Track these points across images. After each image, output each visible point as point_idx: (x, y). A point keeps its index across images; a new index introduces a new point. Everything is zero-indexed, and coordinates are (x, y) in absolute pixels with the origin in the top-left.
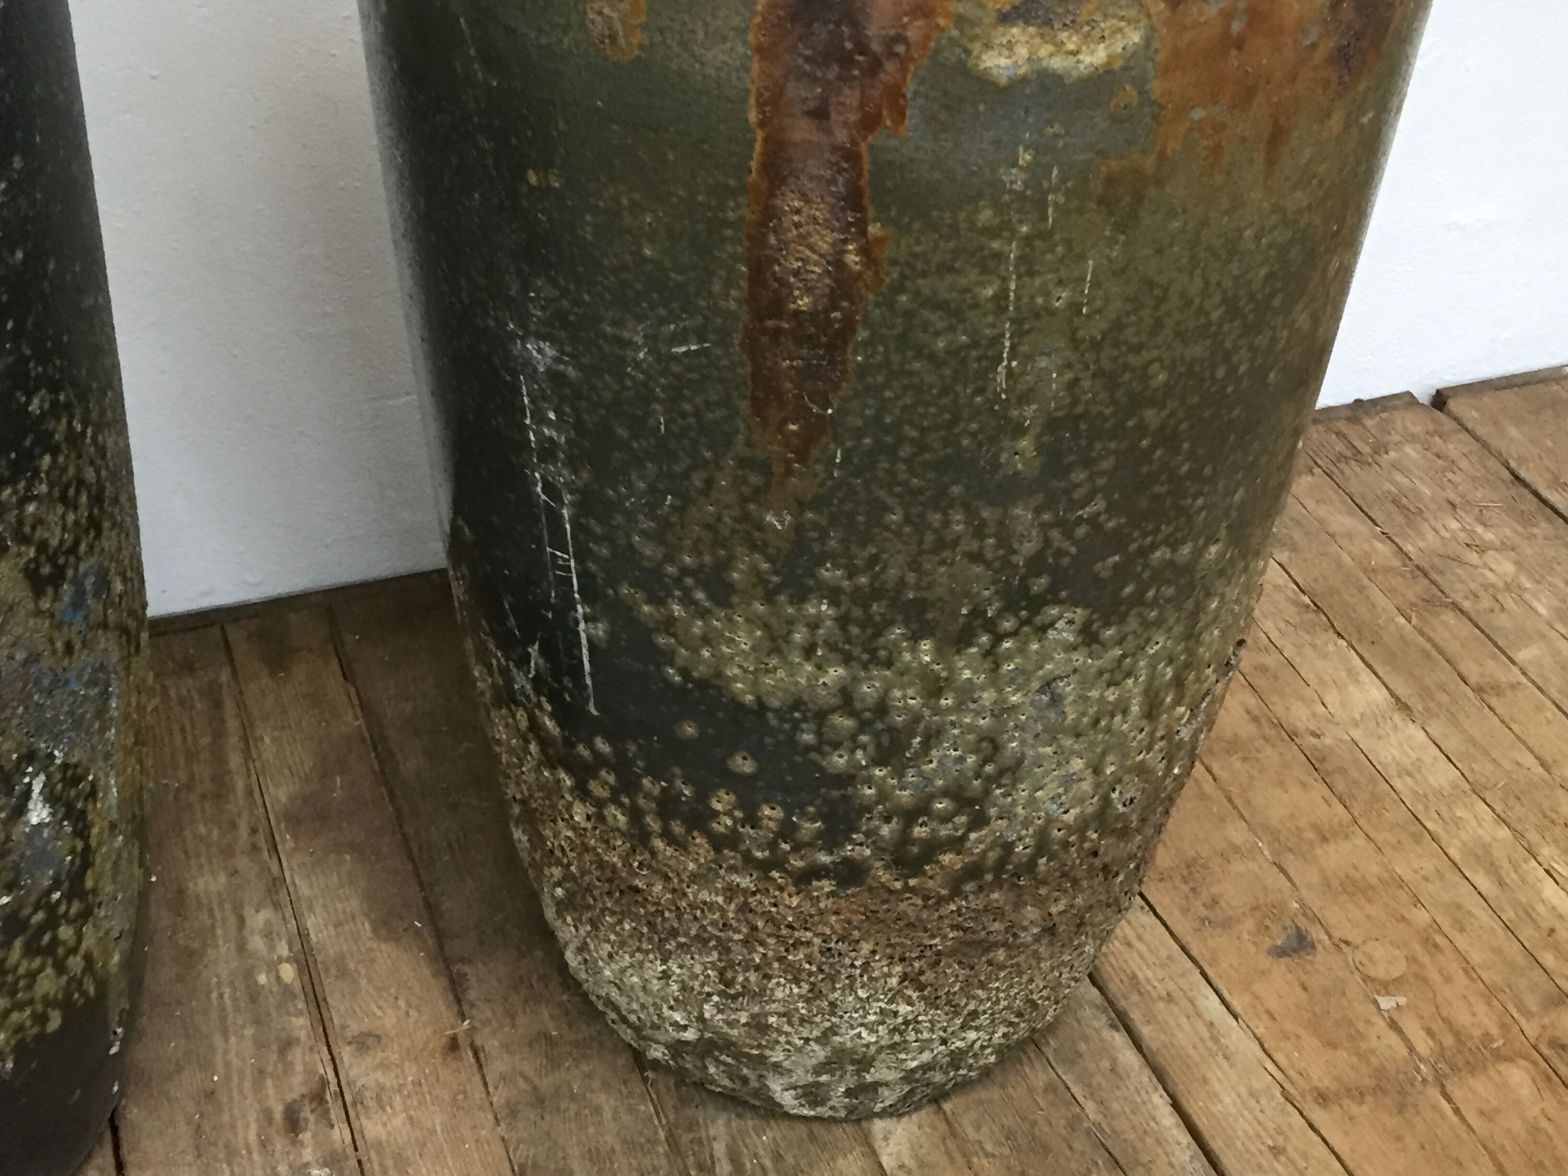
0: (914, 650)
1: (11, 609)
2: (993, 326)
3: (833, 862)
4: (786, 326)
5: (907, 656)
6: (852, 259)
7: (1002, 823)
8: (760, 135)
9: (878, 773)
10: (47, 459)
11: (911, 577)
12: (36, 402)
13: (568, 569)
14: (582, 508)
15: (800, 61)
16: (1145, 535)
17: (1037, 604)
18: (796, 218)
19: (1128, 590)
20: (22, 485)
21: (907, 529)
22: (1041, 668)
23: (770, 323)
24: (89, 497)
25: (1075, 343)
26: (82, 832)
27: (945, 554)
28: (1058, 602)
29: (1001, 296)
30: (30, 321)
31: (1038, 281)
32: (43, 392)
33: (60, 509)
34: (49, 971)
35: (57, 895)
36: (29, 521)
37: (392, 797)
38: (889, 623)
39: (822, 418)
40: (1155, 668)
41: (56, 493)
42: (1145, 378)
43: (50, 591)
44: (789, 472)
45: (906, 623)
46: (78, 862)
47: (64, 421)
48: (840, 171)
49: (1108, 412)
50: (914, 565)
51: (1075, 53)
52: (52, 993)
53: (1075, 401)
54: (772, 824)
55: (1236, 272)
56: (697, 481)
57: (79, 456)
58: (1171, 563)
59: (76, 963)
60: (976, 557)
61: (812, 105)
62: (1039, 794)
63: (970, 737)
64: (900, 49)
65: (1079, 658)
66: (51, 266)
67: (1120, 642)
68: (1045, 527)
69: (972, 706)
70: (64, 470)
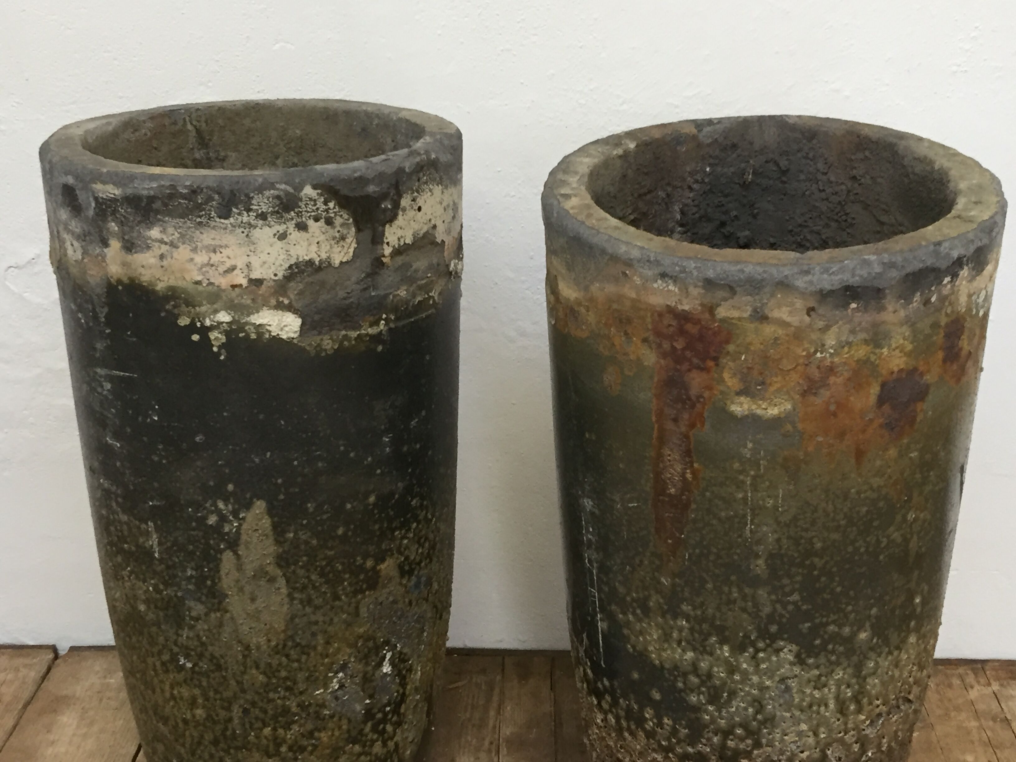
0: (721, 649)
1: (391, 579)
2: (743, 510)
3: (695, 753)
4: (667, 499)
5: (719, 652)
6: (689, 476)
7: (769, 749)
8: (656, 426)
9: (710, 708)
10: (415, 525)
11: (718, 615)
12: (414, 501)
13: (595, 597)
14: (600, 569)
15: (668, 401)
16: (823, 616)
17: (774, 638)
18: (669, 458)
19: (818, 642)
20: (403, 532)
21: (715, 592)
22: (779, 670)
23: (661, 498)
24: (429, 545)
25: (778, 523)
26: (403, 684)
27: (731, 606)
28: (783, 639)
29: (745, 499)
30: (418, 471)
31: (759, 495)
32: (418, 498)
33: (416, 546)
34: (379, 743)
35: (388, 709)
36: (404, 546)
37: (556, 743)
38: (710, 635)
39: (680, 538)
40: (840, 687)
41: (416, 538)
42: (812, 544)
43: (407, 577)
44: (669, 561)
45: (717, 635)
46: (399, 698)
47: (424, 512)
48: (683, 442)
49: (796, 555)
50: (718, 608)
51: (766, 409)
52: (379, 755)
53: (780, 548)
54: (668, 728)
55: (849, 505)
56: (637, 561)
57: (428, 528)
58: (838, 634)
59: (391, 744)
60: (744, 610)
61: (673, 416)
62: (786, 738)
63: (749, 698)
64: (702, 400)
65: (797, 670)
66: (430, 453)
67: (817, 667)
68: (773, 602)
69: (749, 682)
70: (421, 531)
